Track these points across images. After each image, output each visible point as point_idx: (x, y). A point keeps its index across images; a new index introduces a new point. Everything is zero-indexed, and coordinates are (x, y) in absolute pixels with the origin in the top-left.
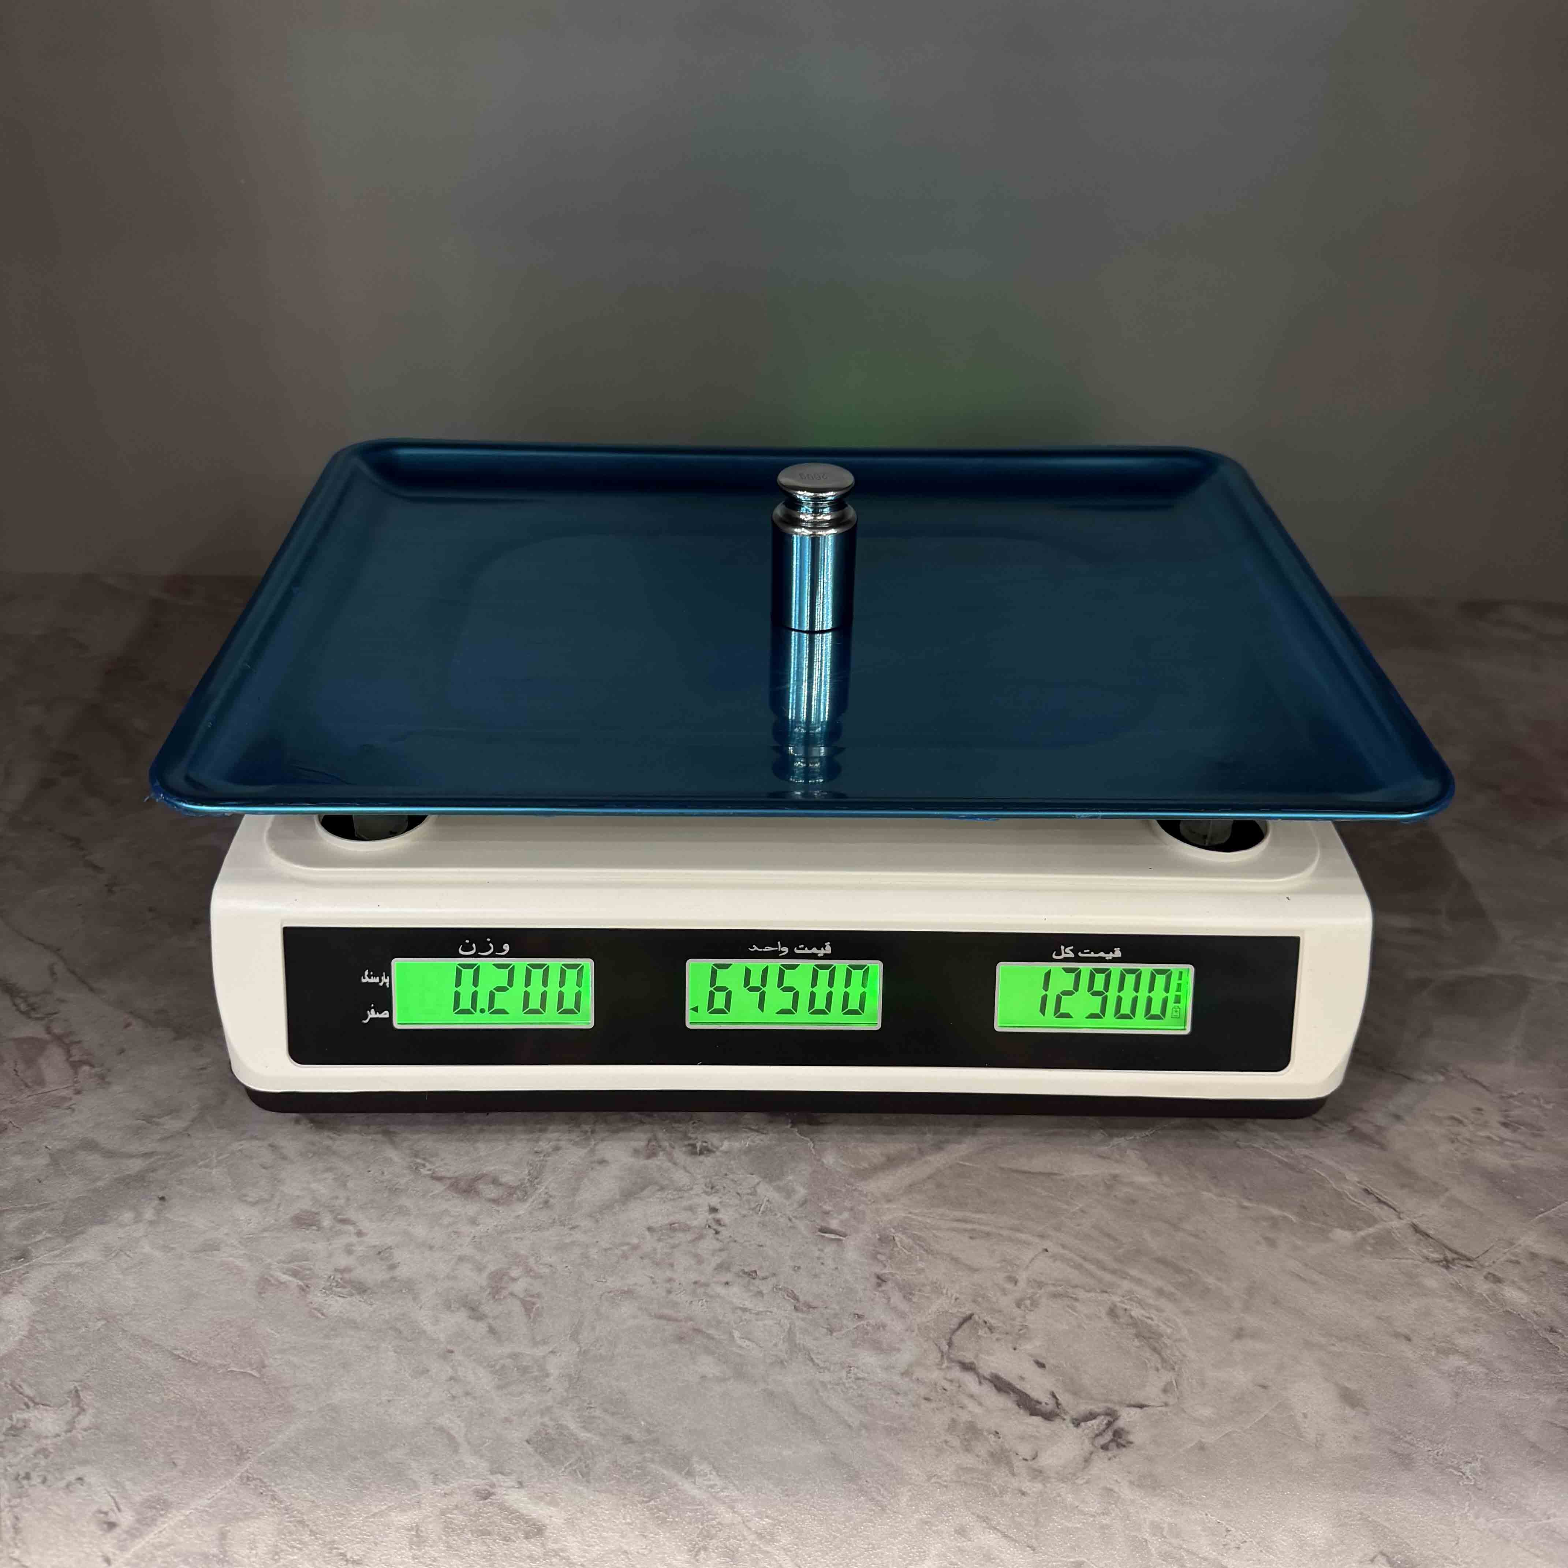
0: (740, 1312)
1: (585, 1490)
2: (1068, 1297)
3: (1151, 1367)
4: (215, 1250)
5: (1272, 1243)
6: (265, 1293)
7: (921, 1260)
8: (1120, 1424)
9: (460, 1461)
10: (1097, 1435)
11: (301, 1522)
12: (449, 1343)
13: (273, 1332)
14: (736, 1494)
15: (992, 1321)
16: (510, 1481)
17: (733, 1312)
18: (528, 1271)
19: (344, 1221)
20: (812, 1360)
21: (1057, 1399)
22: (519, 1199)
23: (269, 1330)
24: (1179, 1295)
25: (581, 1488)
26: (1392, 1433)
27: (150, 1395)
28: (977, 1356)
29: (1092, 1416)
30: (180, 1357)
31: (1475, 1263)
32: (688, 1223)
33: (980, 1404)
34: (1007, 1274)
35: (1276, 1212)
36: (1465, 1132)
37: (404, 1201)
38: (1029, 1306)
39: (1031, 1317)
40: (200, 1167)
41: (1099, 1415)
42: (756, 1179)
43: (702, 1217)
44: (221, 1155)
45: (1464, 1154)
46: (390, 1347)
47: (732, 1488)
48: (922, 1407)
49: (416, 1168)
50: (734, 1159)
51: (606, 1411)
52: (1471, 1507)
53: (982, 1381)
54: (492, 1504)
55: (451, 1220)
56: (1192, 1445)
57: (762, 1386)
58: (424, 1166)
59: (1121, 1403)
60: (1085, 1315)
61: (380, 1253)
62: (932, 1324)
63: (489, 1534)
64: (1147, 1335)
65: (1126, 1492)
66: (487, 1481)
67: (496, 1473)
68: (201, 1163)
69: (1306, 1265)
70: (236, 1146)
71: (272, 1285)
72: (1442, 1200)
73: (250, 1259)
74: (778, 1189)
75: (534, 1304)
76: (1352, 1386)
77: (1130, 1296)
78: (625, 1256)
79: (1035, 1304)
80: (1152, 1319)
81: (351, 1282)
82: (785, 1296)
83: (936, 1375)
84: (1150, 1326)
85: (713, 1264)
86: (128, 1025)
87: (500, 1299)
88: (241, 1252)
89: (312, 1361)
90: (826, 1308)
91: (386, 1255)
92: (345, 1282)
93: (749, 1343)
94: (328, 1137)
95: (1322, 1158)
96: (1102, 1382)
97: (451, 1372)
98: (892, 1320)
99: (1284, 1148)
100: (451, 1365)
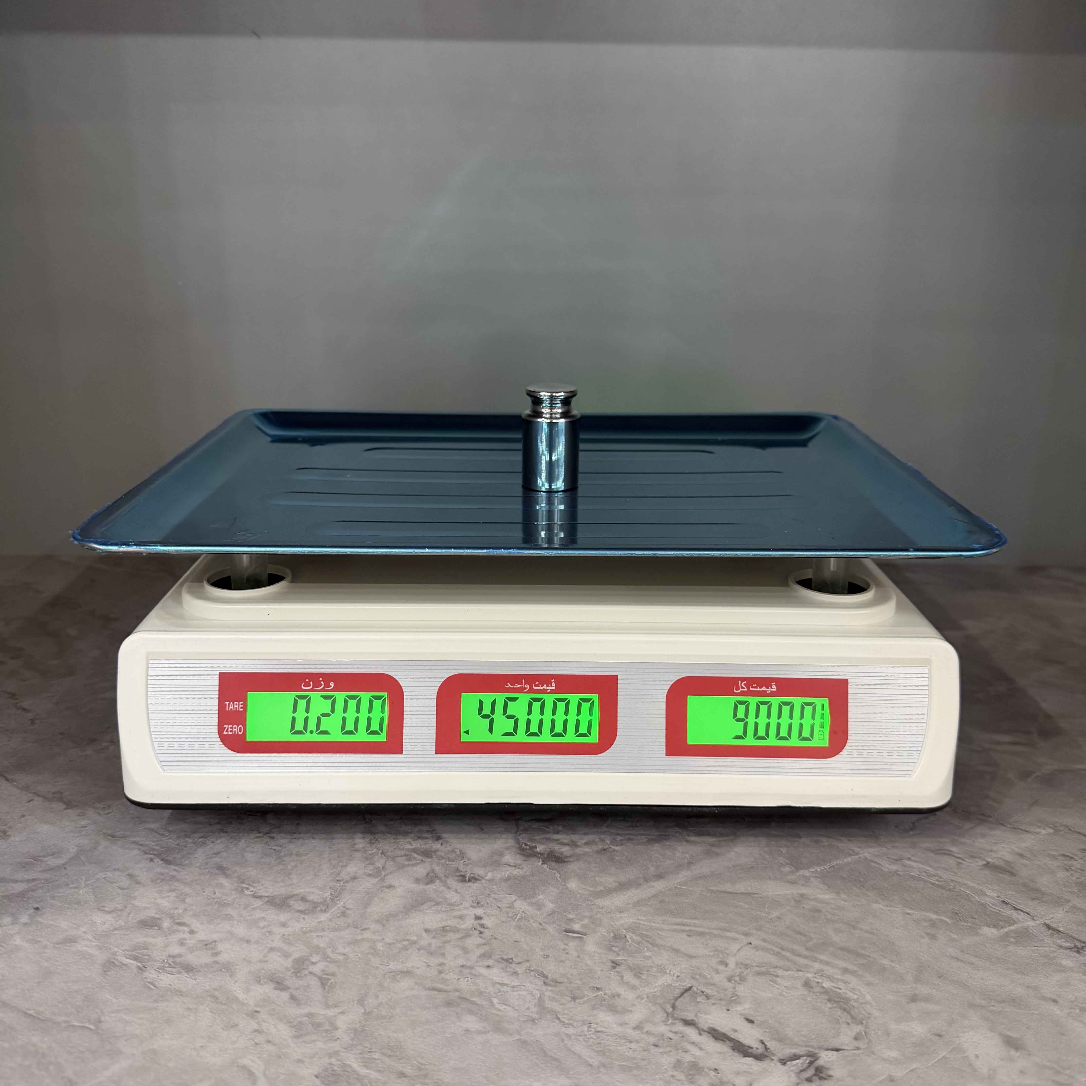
0: (498, 986)
2: (770, 974)
3: (843, 1022)
4: (73, 942)
5: (933, 937)
6: (109, 971)
7: (648, 950)
8: (820, 1062)
10: (801, 1071)
12: (255, 1006)
13: (112, 998)
15: (709, 992)
17: (494, 986)
18: (326, 958)
19: (180, 924)
20: (558, 1019)
21: (765, 1045)
22: (321, 910)
23: (108, 997)
24: (861, 972)
26: (1054, 1069)
28: (696, 1016)
29: (796, 1057)
30: (31, 1015)
32: (458, 926)
33: (701, 1049)
34: (718, 960)
35: (934, 916)
36: (1076, 864)
37: (230, 911)
38: (738, 981)
39: (740, 988)
40: (71, 888)
41: (802, 1056)
42: (514, 898)
43: (469, 923)
44: (89, 880)
45: (1078, 878)
46: (207, 1009)
48: (652, 1051)
49: (242, 890)
50: (496, 884)
51: (384, 1054)
53: (702, 1033)
55: (266, 923)
56: (883, 1078)
57: (517, 1037)
58: (248, 889)
59: (820, 1048)
60: (785, 987)
61: (206, 945)
62: (658, 994)
64: (839, 999)
68: (72, 886)
69: (962, 951)
70: (101, 875)
71: (116, 965)
72: (1067, 908)
73: (101, 948)
74: (531, 904)
75: (329, 979)
76: (1014, 1035)
77: (820, 973)
78: (405, 948)
79: (743, 979)
80: (840, 989)
81: (181, 964)
82: (536, 975)
83: (662, 1029)
84: (840, 993)
85: (478, 954)
86: (30, 801)
87: (301, 976)
88: (94, 944)
89: (141, 1019)
90: (570, 983)
91: (211, 946)
92: (176, 964)
93: (506, 1007)
94: (175, 870)
95: (966, 882)
96: (803, 1033)
97: (256, 1026)
98: (625, 991)
99: (934, 876)
100: (257, 1021)
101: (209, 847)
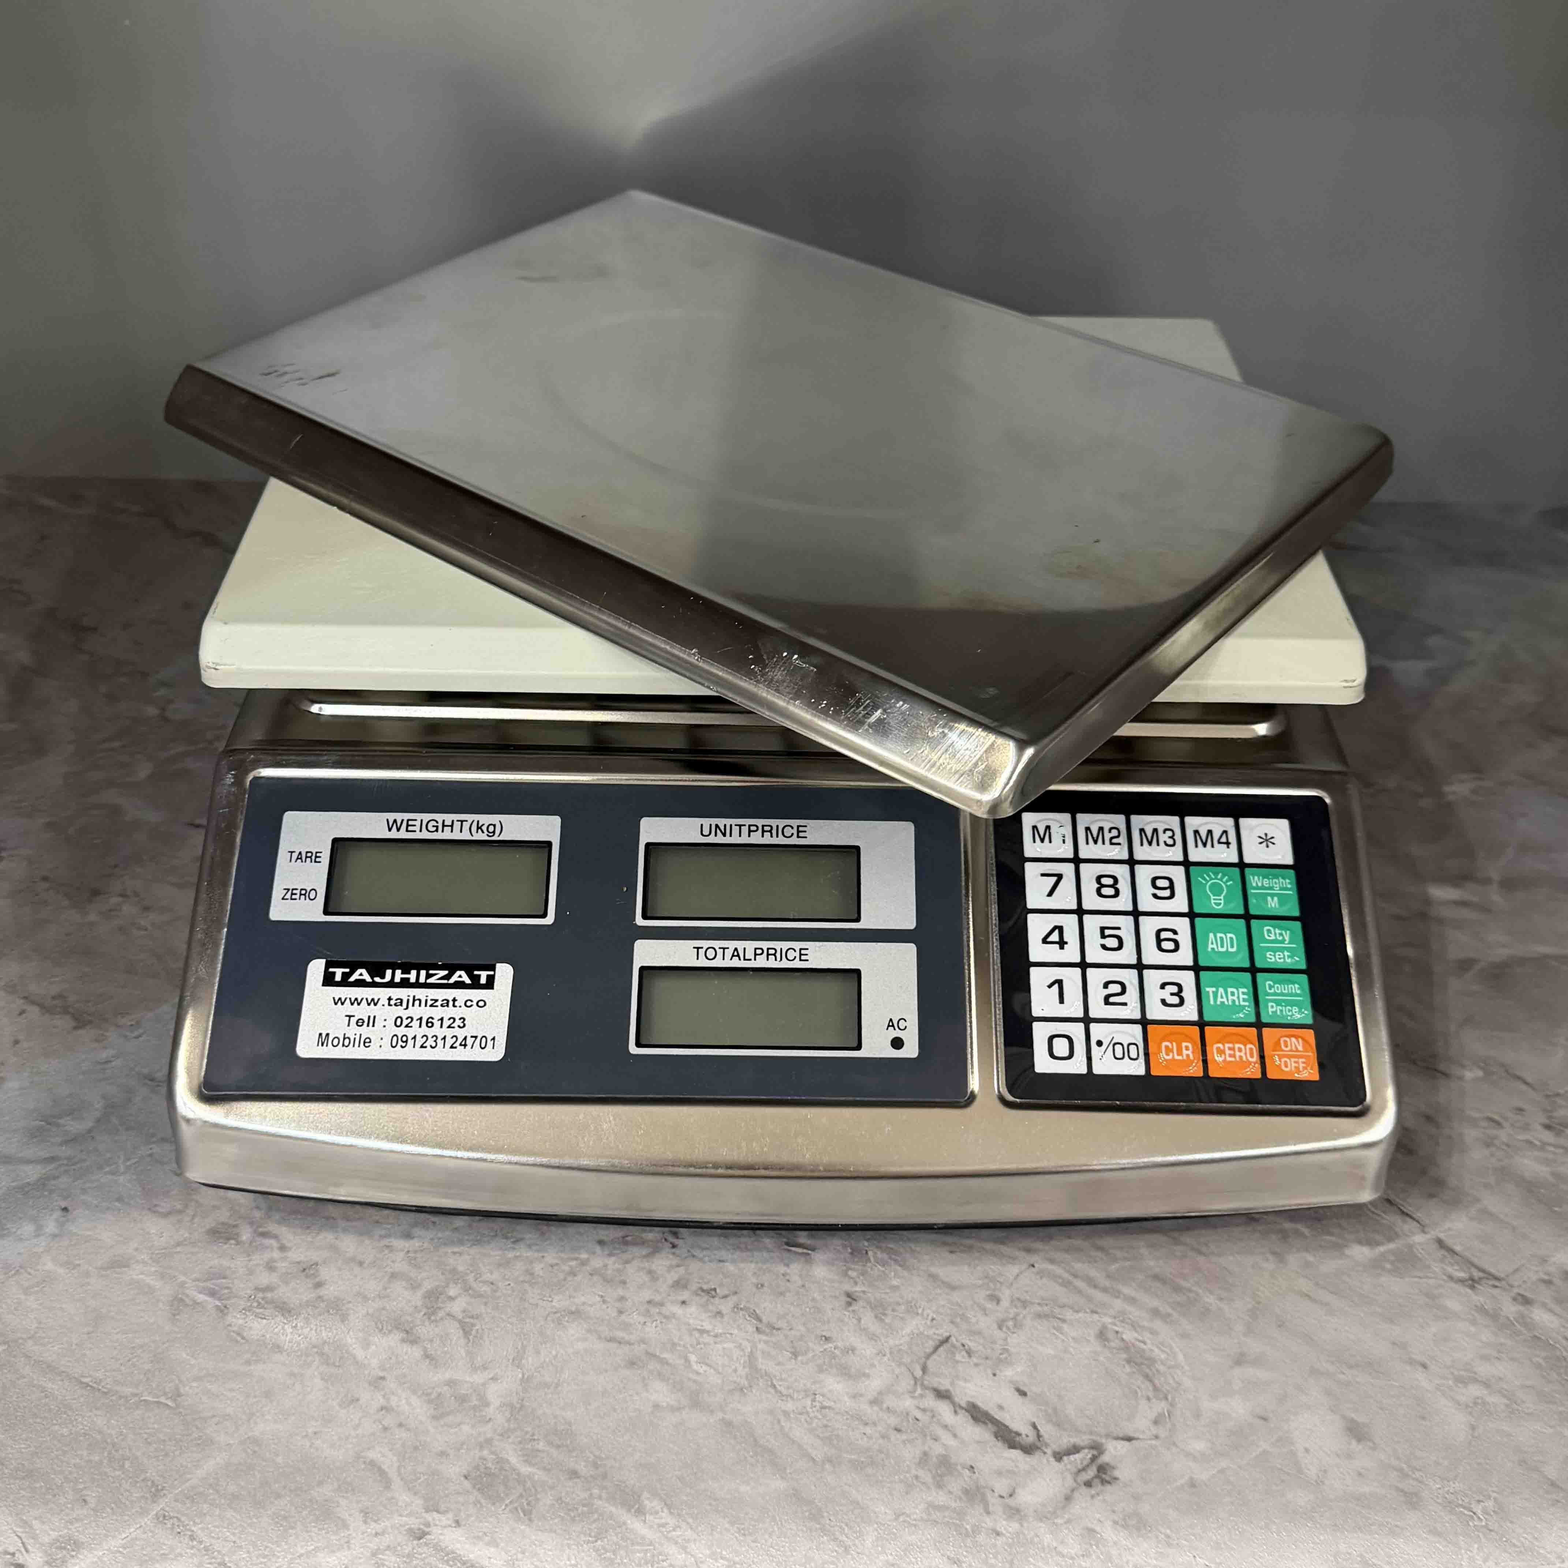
0: (697, 1335)
1: (528, 1530)
2: (1054, 1317)
4: (125, 1267)
6: (178, 1314)
7: (896, 1277)
8: (1105, 1458)
9: (393, 1498)
13: (188, 1357)
15: (971, 1344)
17: (691, 1335)
18: (467, 1289)
19: (264, 1235)
20: (774, 1387)
21: (1038, 1431)
24: (1175, 1315)
25: (523, 1527)
26: (1401, 1470)
27: (57, 1427)
29: (1075, 1449)
30: (88, 1385)
31: (1504, 1283)
32: (643, 1235)
33: (955, 1436)
34: (988, 1293)
35: (1287, 1224)
36: (1503, 1135)
38: (1011, 1327)
39: (1013, 1340)
40: (106, 1173)
41: (1083, 1448)
44: (129, 1160)
45: (1500, 1160)
46: (316, 1373)
47: (684, 1525)
48: (893, 1439)
54: (426, 1544)
57: (720, 1415)
59: (1107, 1436)
60: (1073, 1338)
61: (304, 1270)
62: (905, 1348)
65: (1108, 1532)
67: (432, 1511)
71: (187, 1305)
72: (1473, 1211)
73: (162, 1276)
75: (473, 1325)
78: (573, 1273)
79: (1018, 1325)
80: (1145, 1343)
81: (272, 1302)
82: (747, 1316)
83: (908, 1403)
84: (1143, 1350)
85: (670, 1282)
87: (436, 1321)
88: (153, 1269)
90: (791, 1329)
96: (1087, 1412)
97: (382, 1401)
98: (862, 1342)
100: (382, 1393)
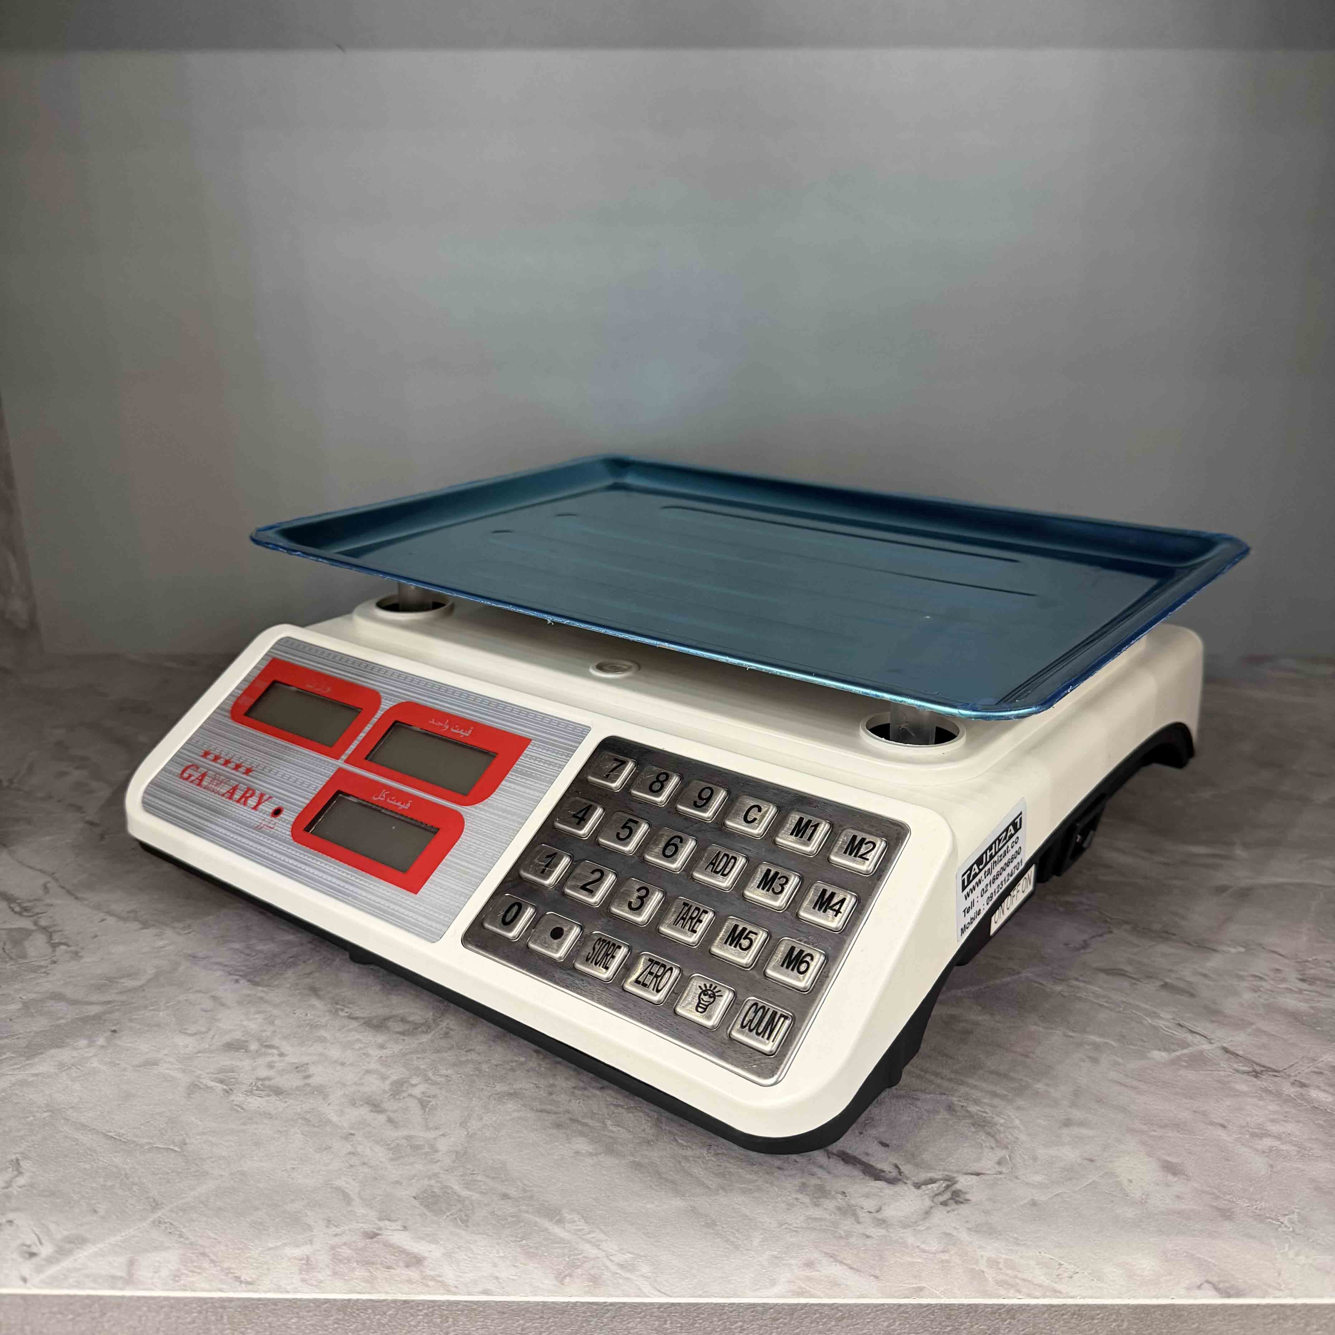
3: (986, 1147)
5: (1095, 1061)
10: (936, 1195)
11: (204, 1254)
12: (352, 1128)
14: (602, 1236)
16: (394, 1226)
22: (423, 1032)
23: (193, 1118)
37: (322, 1033)
49: (336, 1011)
51: (488, 1176)
52: (1290, 1247)
53: (831, 1156)
55: (362, 1046)
56: (1026, 1201)
58: (343, 1010)
63: (373, 1263)
64: (982, 1123)
66: (373, 1226)
68: (152, 1008)
69: (1127, 1075)
70: (182, 998)
76: (1173, 1160)
77: (965, 1097)
86: (103, 920)
89: (228, 1141)
91: (303, 1069)
92: (265, 1087)
93: (621, 1129)
94: (262, 991)
95: (1138, 1003)
99: (1103, 997)
101: (300, 967)
